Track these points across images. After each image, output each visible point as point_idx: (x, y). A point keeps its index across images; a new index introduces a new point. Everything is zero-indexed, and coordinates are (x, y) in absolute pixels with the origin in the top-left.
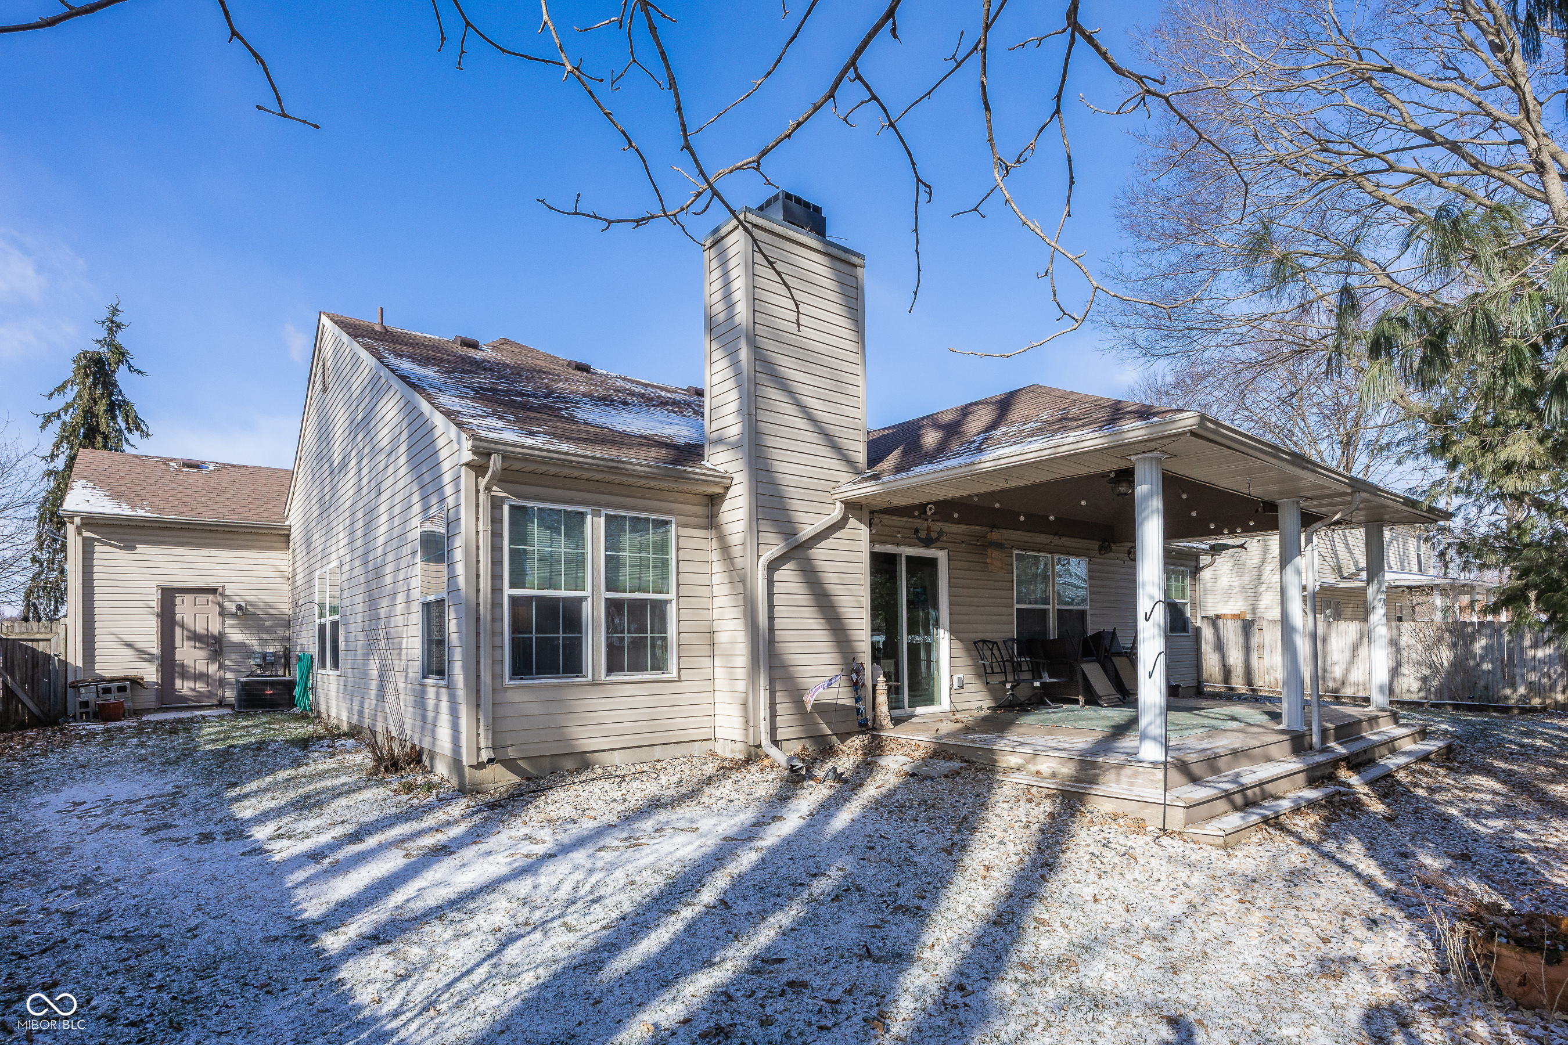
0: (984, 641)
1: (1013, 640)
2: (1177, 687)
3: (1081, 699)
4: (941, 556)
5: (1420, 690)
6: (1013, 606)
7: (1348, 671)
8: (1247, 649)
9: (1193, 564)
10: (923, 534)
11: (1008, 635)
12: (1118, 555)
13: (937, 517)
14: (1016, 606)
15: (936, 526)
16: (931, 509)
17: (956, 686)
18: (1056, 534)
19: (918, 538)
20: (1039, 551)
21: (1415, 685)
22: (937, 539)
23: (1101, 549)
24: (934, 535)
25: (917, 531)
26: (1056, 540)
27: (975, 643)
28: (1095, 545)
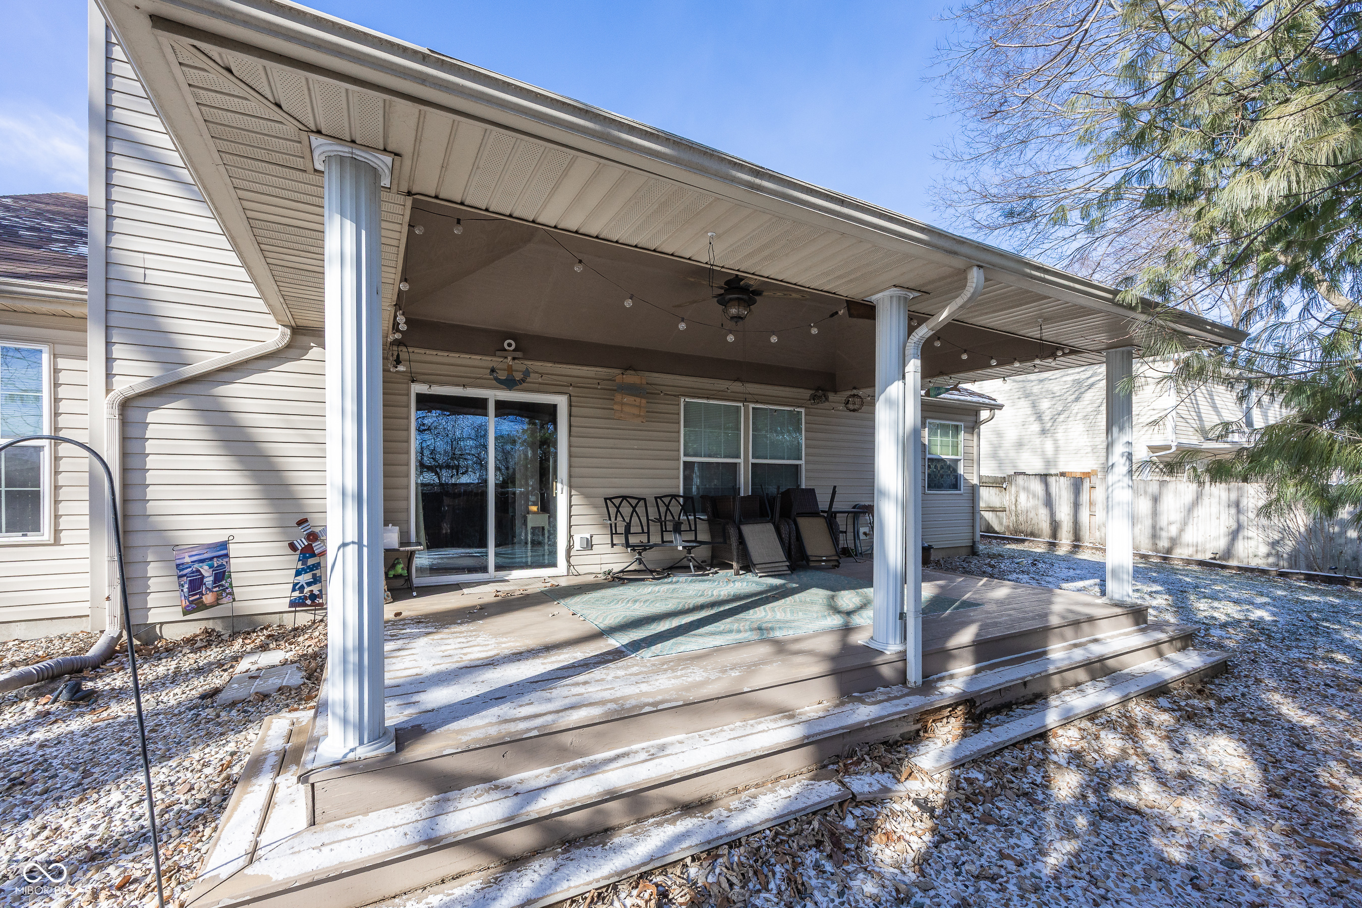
0: (624, 498)
1: (674, 497)
2: (930, 547)
3: (734, 564)
4: (561, 402)
5: (1268, 555)
6: (678, 459)
7: (1181, 530)
8: (1076, 506)
9: (973, 418)
10: (503, 376)
11: (673, 491)
12: (834, 405)
13: (519, 354)
14: (683, 459)
15: (520, 366)
16: (510, 345)
17: (577, 546)
18: (737, 380)
19: (496, 379)
20: (708, 398)
21: (1263, 550)
22: (523, 381)
23: (814, 397)
24: (518, 376)
25: (493, 370)
26: (737, 387)
27: (606, 499)
28: (807, 393)
